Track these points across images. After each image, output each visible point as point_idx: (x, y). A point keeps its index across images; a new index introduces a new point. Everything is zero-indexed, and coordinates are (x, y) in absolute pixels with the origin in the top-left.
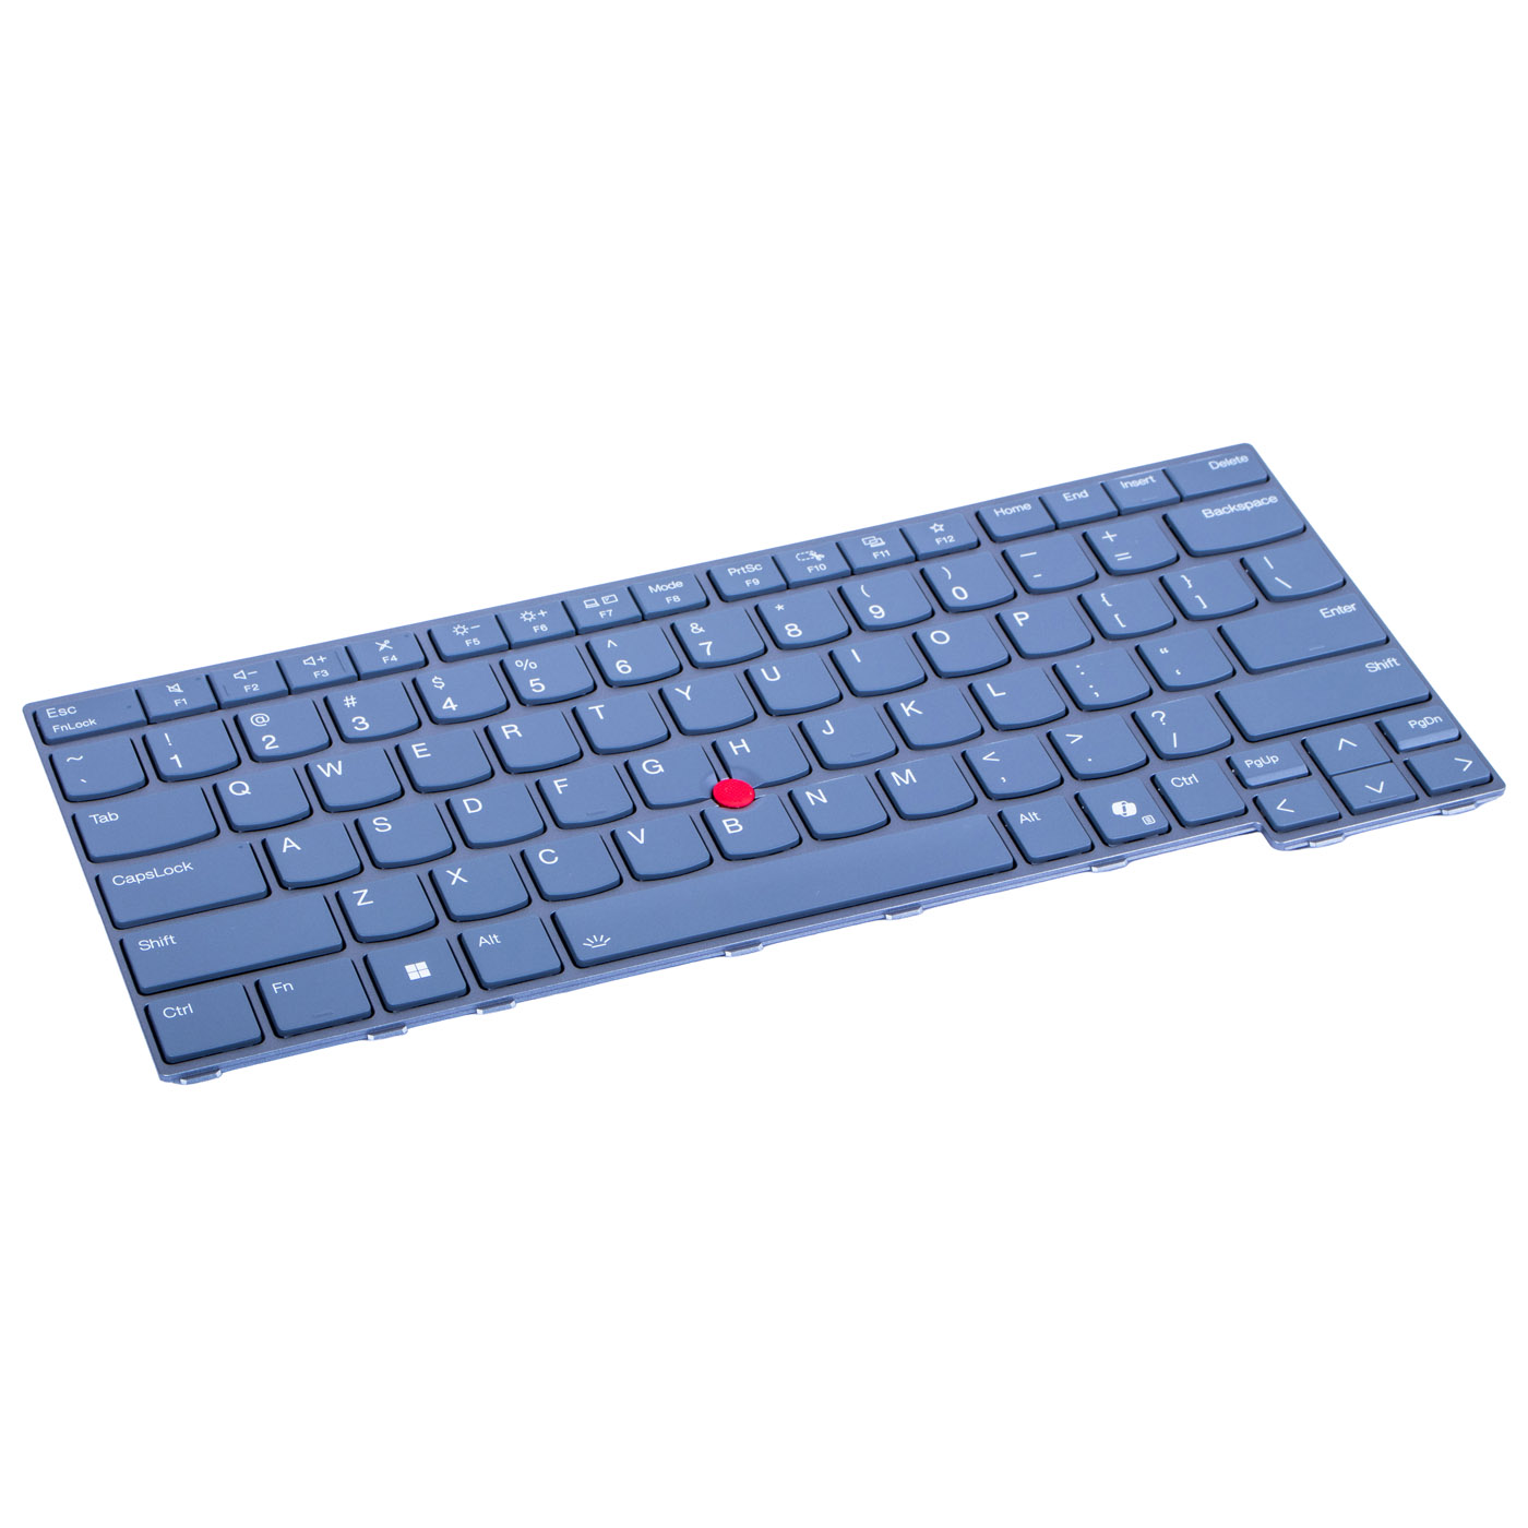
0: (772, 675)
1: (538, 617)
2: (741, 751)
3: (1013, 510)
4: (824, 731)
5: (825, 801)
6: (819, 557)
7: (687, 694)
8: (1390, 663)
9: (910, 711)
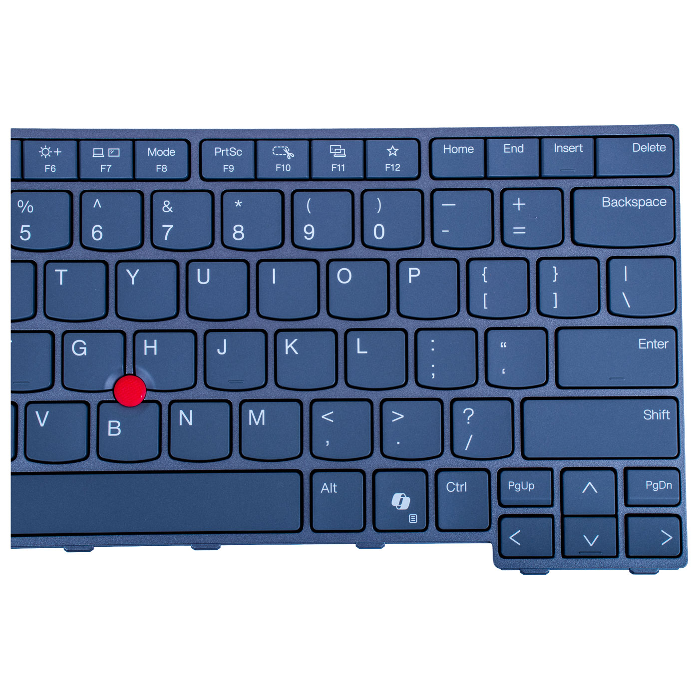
0: (204, 278)
1: (53, 155)
2: (150, 351)
3: (458, 150)
4: (218, 350)
5: (190, 423)
6: (290, 155)
7: (133, 278)
8: (665, 414)
9: (290, 349)
